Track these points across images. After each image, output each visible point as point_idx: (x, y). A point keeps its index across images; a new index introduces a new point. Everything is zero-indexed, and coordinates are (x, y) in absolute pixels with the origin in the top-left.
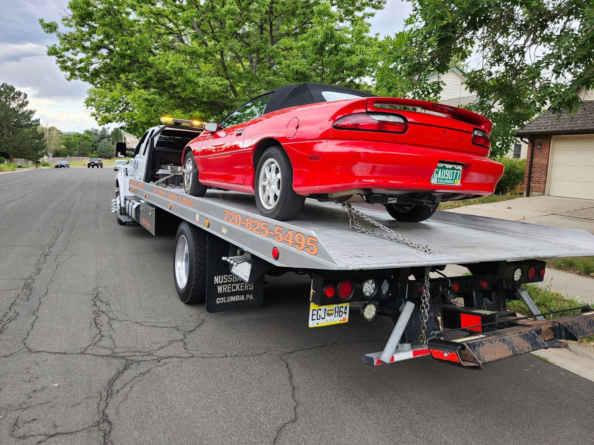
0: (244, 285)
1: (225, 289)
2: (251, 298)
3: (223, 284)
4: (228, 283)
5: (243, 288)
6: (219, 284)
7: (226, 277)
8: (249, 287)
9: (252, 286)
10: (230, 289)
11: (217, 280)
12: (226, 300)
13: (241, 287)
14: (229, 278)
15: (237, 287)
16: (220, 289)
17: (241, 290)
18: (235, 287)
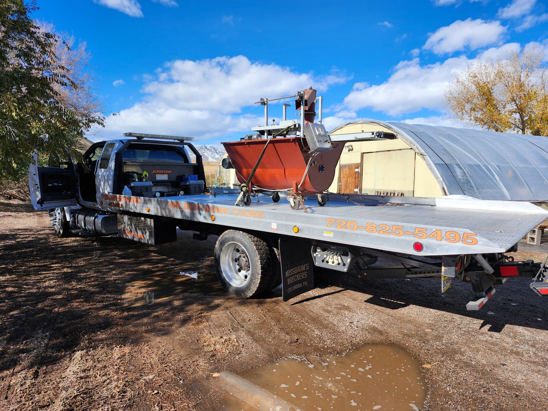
0: (301, 275)
1: (291, 280)
2: (306, 284)
3: (290, 276)
4: (293, 275)
5: (301, 277)
6: (288, 277)
7: (291, 271)
8: (304, 276)
9: (306, 275)
10: (294, 280)
11: (287, 274)
12: (292, 289)
13: (300, 276)
14: (293, 271)
15: (298, 277)
16: (289, 281)
17: (300, 279)
18: (296, 278)
